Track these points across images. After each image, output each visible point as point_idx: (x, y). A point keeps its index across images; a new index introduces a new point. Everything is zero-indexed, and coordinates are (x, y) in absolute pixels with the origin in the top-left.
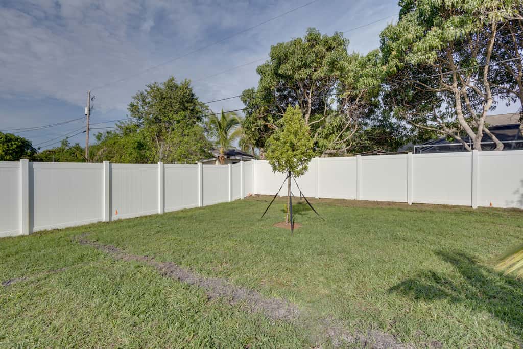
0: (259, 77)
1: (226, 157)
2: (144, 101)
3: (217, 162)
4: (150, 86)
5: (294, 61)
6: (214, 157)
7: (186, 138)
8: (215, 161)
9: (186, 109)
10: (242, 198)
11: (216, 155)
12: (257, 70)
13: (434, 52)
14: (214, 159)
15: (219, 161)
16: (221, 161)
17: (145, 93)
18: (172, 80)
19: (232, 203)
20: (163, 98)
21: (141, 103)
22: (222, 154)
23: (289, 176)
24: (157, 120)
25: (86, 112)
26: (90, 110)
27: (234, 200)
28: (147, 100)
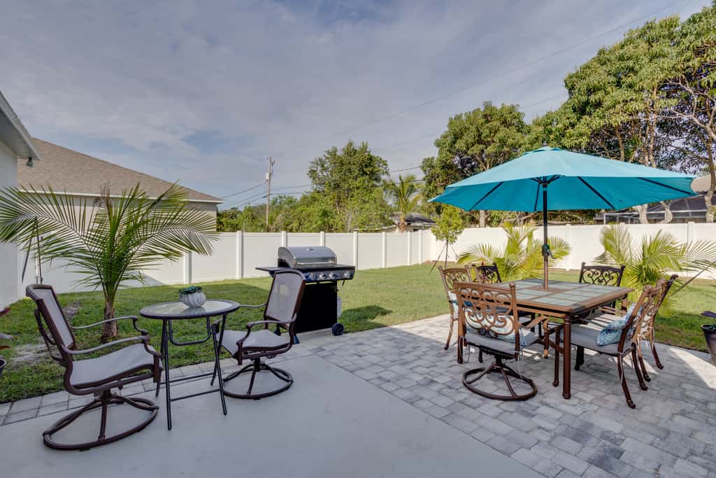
0: (438, 149)
1: (406, 223)
2: (323, 166)
3: (397, 229)
4: (328, 152)
5: (469, 137)
6: (394, 224)
7: (367, 206)
8: (395, 228)
9: (365, 173)
10: (420, 263)
11: (396, 222)
12: (435, 144)
13: (585, 137)
14: (395, 226)
15: (400, 228)
16: (402, 228)
17: (324, 158)
18: (351, 144)
19: (410, 266)
20: (342, 164)
21: (319, 168)
22: (402, 221)
23: (447, 244)
24: (337, 186)
25: (267, 178)
26: (270, 176)
27: (412, 264)
28: (326, 166)
